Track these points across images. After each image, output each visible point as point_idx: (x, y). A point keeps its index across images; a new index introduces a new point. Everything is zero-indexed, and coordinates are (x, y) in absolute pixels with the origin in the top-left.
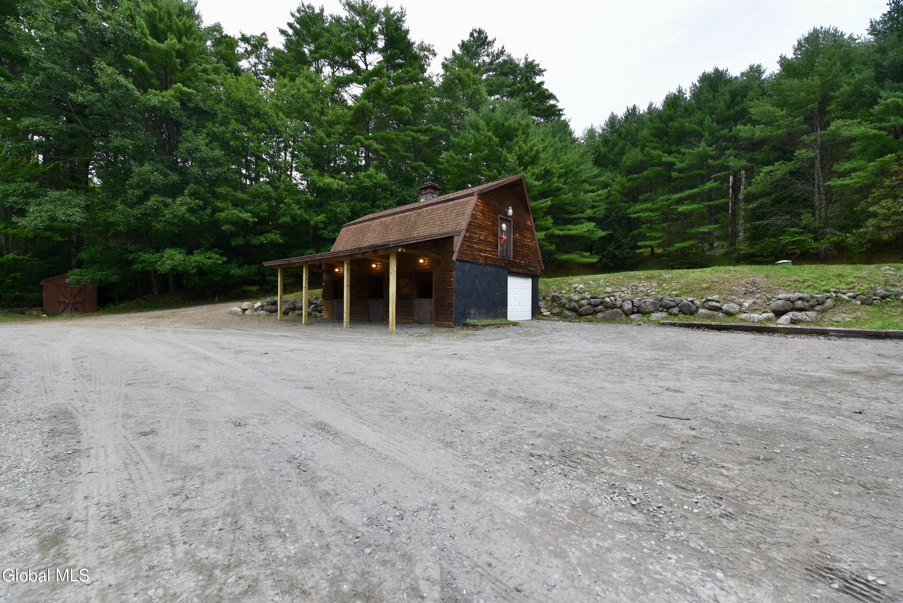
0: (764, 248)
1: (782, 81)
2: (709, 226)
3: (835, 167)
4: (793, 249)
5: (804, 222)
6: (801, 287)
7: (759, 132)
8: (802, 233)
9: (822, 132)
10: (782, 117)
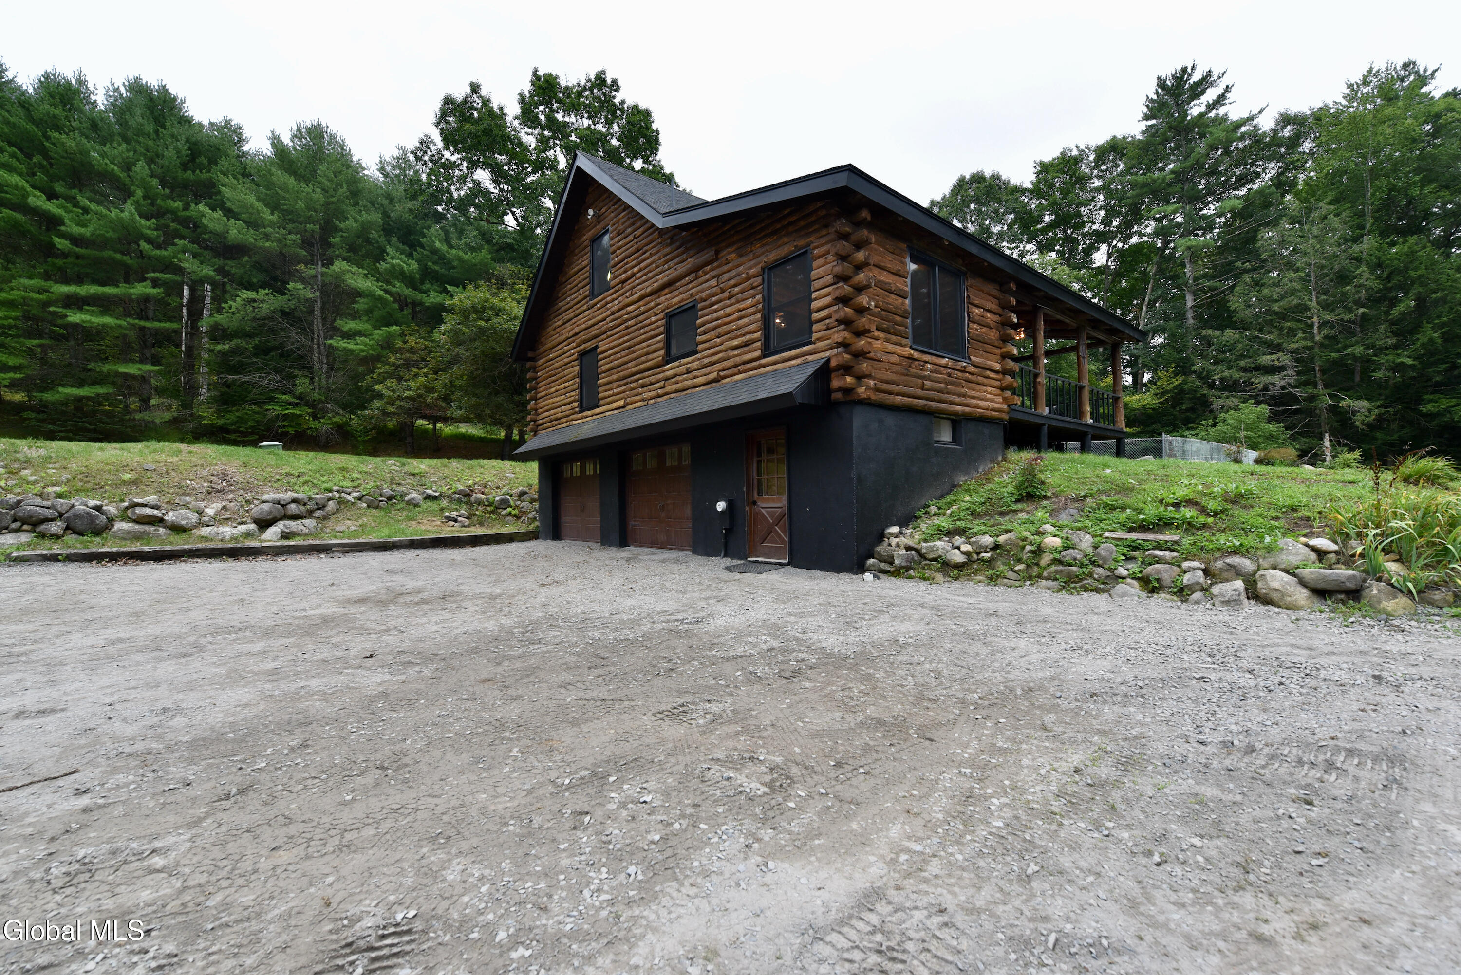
0: (241, 420)
1: (274, 170)
2: (140, 366)
3: (339, 322)
4: (284, 426)
5: (299, 390)
6: (295, 484)
7: (236, 231)
8: (297, 404)
9: (324, 269)
10: (272, 224)
